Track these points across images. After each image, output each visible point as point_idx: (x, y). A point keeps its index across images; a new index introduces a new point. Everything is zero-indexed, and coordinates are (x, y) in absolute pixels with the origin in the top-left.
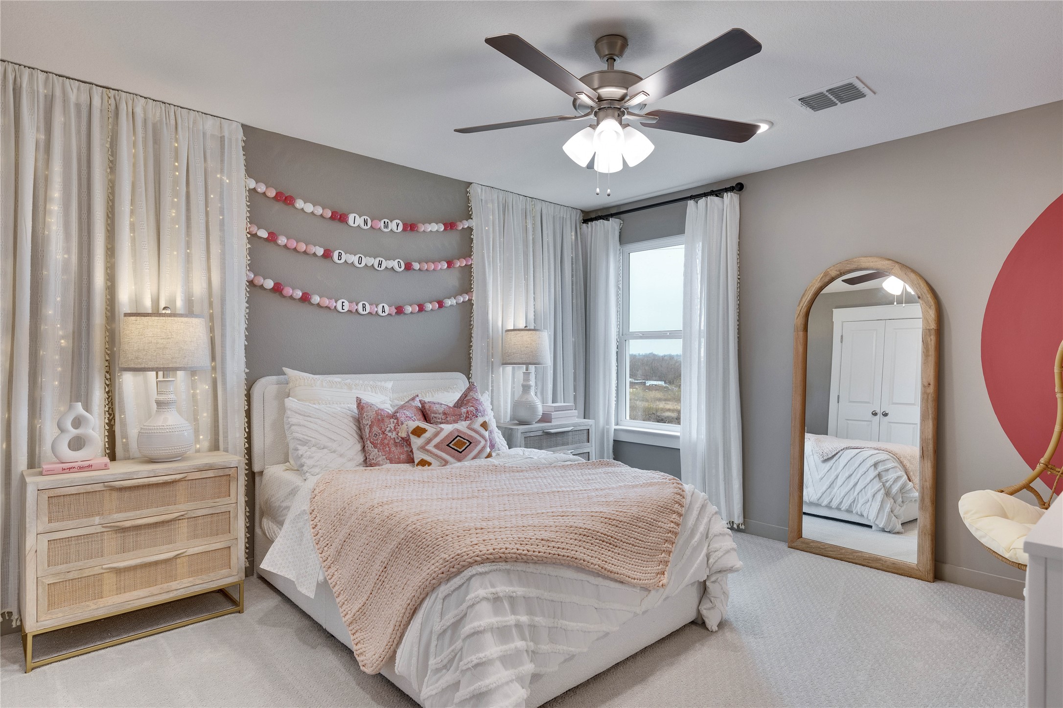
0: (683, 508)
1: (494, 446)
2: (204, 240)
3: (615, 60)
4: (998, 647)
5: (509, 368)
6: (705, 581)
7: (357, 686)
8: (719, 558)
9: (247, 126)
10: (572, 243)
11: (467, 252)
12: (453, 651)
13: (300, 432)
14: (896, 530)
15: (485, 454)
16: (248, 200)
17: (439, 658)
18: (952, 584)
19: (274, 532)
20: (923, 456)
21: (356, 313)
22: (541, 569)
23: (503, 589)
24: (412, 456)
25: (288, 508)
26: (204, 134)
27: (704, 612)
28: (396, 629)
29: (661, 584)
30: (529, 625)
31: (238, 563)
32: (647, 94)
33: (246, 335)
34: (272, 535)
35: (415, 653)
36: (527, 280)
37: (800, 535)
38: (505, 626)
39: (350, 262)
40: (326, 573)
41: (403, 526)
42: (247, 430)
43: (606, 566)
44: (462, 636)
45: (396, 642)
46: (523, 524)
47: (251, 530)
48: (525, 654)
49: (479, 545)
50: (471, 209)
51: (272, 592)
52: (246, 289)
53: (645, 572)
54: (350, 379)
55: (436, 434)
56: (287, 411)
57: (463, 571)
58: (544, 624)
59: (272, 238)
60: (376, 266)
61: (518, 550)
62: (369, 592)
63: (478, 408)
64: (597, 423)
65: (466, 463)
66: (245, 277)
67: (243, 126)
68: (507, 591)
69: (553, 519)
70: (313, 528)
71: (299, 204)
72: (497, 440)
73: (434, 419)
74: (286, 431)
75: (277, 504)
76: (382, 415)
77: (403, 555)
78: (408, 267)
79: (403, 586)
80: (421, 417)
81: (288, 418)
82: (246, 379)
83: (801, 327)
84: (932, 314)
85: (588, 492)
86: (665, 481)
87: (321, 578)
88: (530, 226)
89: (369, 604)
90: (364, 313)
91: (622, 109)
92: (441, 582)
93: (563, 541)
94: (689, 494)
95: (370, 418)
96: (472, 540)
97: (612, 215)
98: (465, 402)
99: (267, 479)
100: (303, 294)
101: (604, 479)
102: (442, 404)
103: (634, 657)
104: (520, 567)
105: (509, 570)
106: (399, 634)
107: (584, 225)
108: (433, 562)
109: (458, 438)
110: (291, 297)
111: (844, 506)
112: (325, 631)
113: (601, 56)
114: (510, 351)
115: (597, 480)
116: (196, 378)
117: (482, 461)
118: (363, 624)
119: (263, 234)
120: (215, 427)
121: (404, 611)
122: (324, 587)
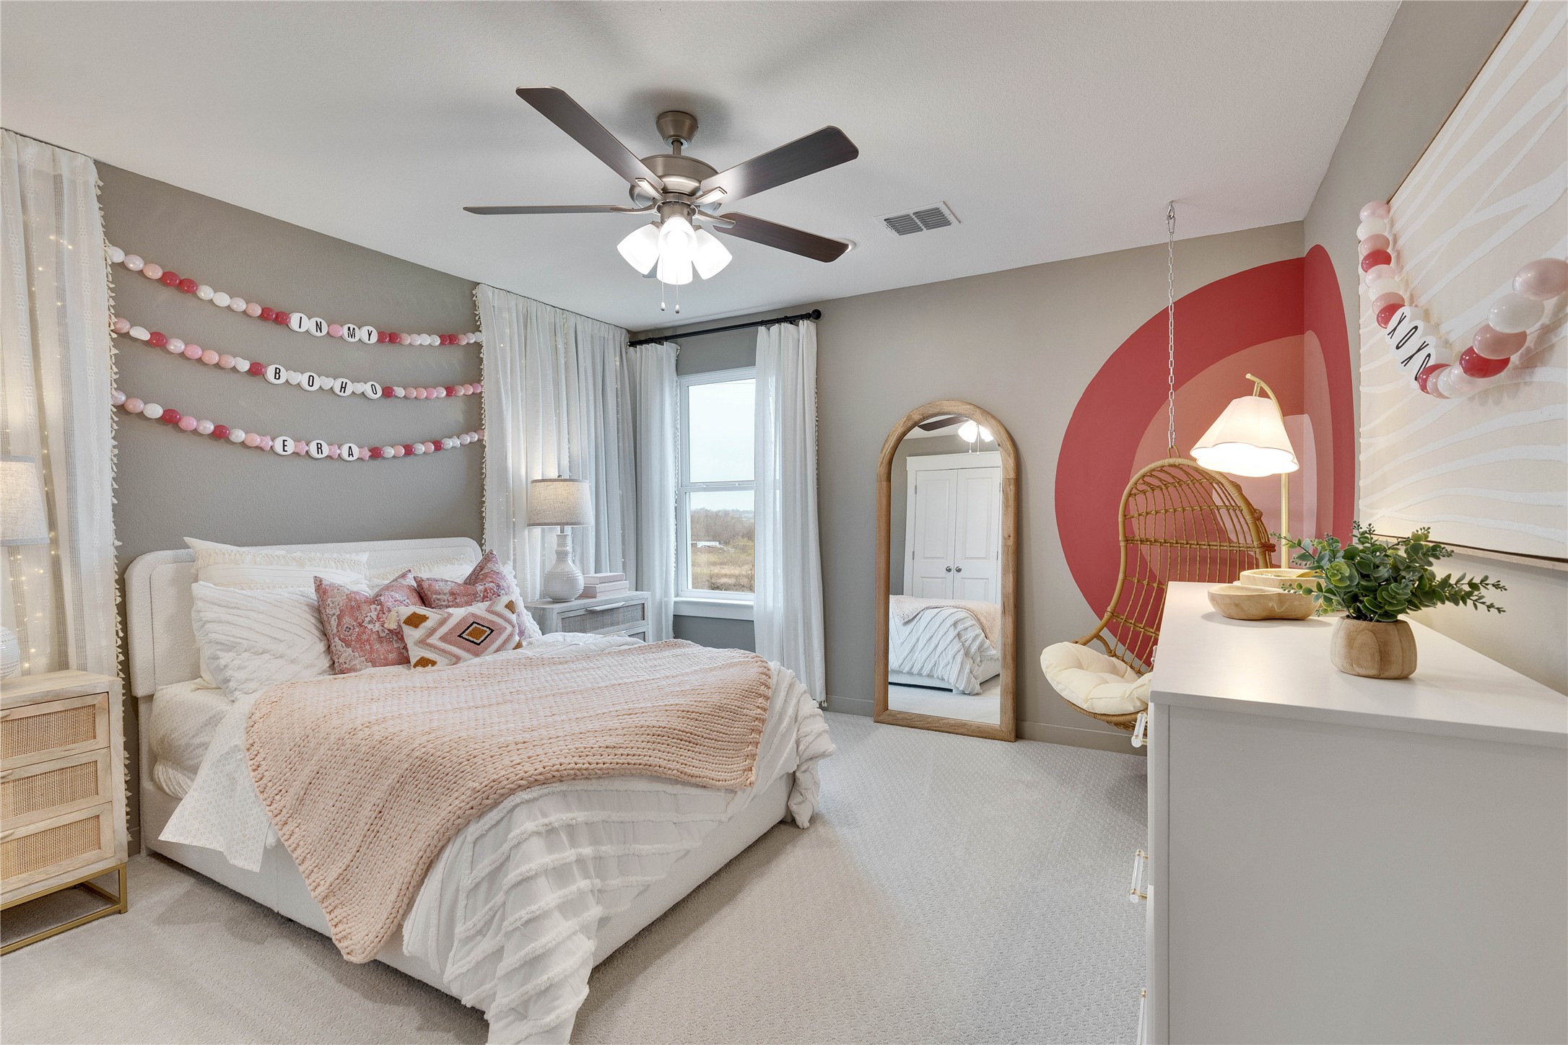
0: (770, 690)
1: (523, 632)
2: (26, 338)
3: (682, 144)
4: (1076, 799)
5: (537, 531)
6: (794, 772)
7: (339, 984)
8: (811, 743)
9: (105, 164)
10: (616, 371)
11: (477, 378)
12: (490, 909)
13: (221, 632)
14: (975, 692)
15: (514, 645)
16: (111, 280)
17: (470, 922)
18: (1032, 741)
19: (179, 784)
20: (1004, 612)
21: (307, 456)
22: (606, 784)
23: (558, 817)
24: (405, 654)
25: (205, 746)
26: (21, 168)
27: (794, 808)
28: (402, 893)
29: (748, 781)
30: (595, 858)
31: (114, 838)
32: (724, 192)
33: (114, 490)
34: (175, 788)
35: (434, 921)
36: (558, 415)
37: (886, 708)
38: (563, 864)
39: (294, 383)
40: (280, 833)
41: (406, 751)
42: (121, 634)
43: (686, 770)
44: (505, 888)
45: (401, 912)
46: (581, 731)
47: (134, 785)
48: (590, 894)
49: (523, 764)
50: (479, 318)
51: (176, 873)
52: (112, 418)
53: (730, 771)
54: (298, 551)
55: (442, 623)
56: (196, 602)
57: (502, 802)
58: (613, 854)
59: (158, 341)
60: (337, 390)
61: (576, 764)
62: (355, 849)
63: (500, 584)
64: (653, 596)
65: (487, 657)
66: (110, 399)
67: (96, 162)
68: (564, 818)
69: (619, 720)
70: (254, 770)
71: (205, 292)
72: (528, 624)
73: (437, 602)
74: (196, 633)
75: (183, 742)
76: (357, 600)
77: (408, 792)
78: (388, 393)
79: (410, 833)
80: (417, 599)
81: (199, 611)
82: (116, 556)
83: (884, 477)
84: (1011, 462)
85: (657, 681)
86: (746, 659)
87: (271, 841)
88: (561, 346)
89: (355, 867)
90: (320, 456)
91: (692, 206)
92: (469, 821)
93: (633, 745)
94: (776, 673)
95: (338, 605)
96: (512, 758)
97: (667, 339)
98: (481, 577)
99: (161, 706)
100: (216, 427)
101: (674, 664)
102: (447, 581)
103: (717, 874)
104: (580, 785)
105: (566, 791)
106: (406, 901)
107: (631, 348)
108: (456, 794)
109: (475, 625)
110: (195, 432)
111: (925, 672)
112: (277, 916)
113: (665, 137)
114: (538, 508)
115: (665, 665)
116: (19, 557)
117: (509, 654)
118: (346, 895)
119: (142, 334)
120: (59, 632)
121: (413, 867)
122: (277, 854)
